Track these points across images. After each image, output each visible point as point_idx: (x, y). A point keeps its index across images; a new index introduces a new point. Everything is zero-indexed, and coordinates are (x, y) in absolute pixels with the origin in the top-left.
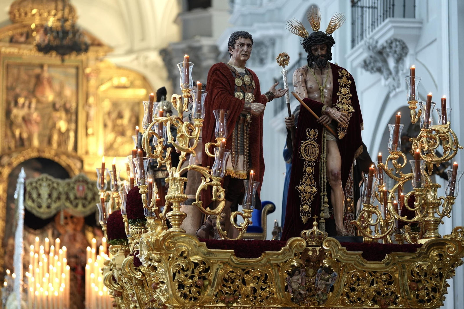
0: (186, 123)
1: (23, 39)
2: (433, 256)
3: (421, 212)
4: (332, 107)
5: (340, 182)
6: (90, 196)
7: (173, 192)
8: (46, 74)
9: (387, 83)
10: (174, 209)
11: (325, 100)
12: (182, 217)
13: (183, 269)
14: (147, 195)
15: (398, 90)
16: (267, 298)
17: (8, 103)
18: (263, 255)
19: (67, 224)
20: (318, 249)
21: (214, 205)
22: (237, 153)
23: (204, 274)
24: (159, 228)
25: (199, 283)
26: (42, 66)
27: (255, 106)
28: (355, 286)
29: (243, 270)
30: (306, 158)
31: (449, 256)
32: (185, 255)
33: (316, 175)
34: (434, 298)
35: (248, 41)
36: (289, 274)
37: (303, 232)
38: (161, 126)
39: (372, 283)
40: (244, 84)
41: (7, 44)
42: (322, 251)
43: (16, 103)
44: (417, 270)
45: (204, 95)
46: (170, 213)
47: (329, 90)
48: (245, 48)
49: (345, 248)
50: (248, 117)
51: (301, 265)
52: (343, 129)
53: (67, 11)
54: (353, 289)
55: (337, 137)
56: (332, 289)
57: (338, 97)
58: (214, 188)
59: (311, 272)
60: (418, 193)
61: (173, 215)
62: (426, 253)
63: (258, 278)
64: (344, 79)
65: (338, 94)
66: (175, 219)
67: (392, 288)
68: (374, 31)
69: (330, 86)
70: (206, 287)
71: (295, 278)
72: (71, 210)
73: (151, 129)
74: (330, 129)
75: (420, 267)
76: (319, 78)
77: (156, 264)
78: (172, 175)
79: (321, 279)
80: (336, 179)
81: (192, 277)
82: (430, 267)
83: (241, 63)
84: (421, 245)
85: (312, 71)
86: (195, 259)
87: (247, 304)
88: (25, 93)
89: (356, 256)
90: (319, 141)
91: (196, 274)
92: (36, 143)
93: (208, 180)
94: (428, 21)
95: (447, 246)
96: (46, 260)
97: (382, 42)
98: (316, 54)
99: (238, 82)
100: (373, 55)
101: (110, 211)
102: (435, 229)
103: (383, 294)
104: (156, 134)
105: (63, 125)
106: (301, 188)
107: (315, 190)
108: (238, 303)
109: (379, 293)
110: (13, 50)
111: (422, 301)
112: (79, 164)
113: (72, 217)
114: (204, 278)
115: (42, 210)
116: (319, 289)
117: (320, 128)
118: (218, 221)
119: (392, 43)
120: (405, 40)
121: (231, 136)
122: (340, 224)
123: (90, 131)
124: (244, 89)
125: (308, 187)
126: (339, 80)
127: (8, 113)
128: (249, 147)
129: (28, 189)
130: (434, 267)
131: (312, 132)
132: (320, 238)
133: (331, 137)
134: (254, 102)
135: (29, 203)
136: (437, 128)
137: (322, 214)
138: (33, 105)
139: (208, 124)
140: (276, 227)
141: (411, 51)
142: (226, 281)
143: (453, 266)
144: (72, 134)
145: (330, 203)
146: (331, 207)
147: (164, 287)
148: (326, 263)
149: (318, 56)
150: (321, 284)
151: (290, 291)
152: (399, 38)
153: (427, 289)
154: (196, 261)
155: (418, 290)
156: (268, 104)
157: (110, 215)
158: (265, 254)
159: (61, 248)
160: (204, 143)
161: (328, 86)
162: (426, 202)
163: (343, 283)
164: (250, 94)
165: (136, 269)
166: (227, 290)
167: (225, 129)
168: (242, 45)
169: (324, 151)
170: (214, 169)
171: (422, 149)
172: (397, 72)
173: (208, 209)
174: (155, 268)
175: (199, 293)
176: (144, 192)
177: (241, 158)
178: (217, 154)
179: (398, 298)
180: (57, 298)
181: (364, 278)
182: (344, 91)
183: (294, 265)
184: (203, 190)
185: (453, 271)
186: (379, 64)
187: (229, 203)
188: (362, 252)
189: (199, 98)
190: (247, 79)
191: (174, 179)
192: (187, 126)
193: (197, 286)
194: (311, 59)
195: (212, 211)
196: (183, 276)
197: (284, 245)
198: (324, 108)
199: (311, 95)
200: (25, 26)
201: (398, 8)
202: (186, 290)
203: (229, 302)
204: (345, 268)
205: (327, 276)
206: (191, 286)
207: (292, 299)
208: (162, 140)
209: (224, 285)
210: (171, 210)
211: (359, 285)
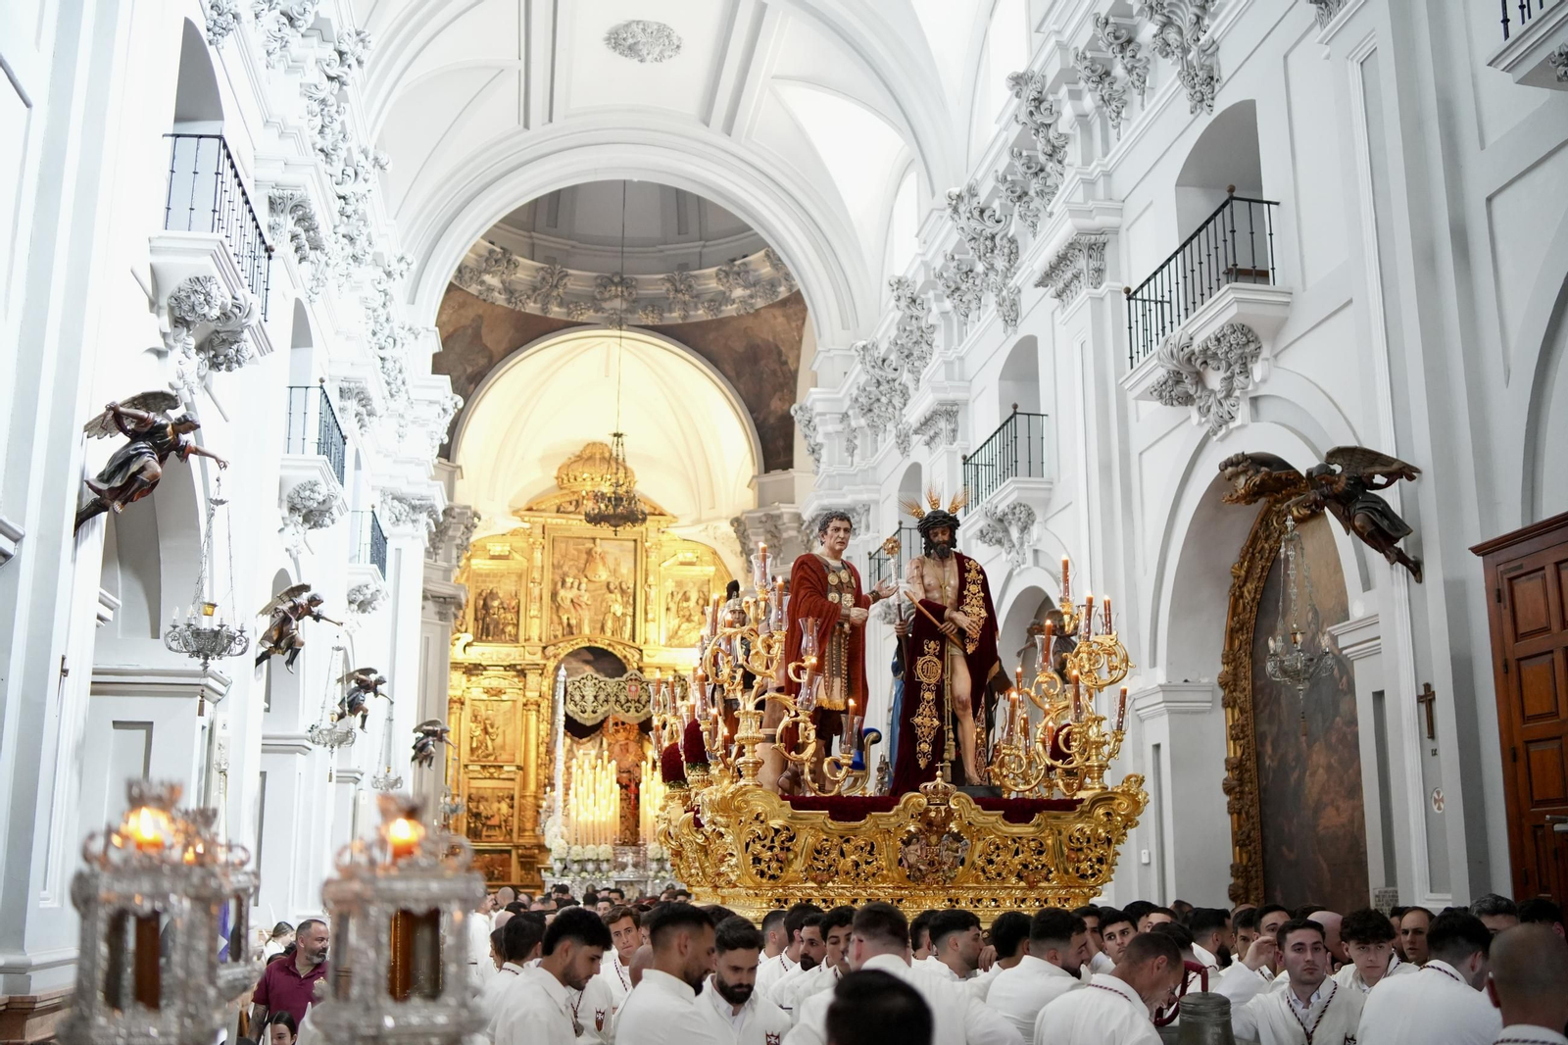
0: (763, 636)
1: (572, 508)
2: (1098, 815)
3: (1082, 754)
4: (958, 610)
5: (970, 711)
6: (644, 698)
7: (747, 729)
8: (598, 549)
9: (1009, 557)
10: (747, 755)
11: (949, 601)
12: (758, 765)
13: (759, 837)
14: (710, 733)
15: (1022, 567)
16: (874, 875)
17: (555, 584)
18: (868, 816)
19: (617, 731)
20: (942, 808)
21: (799, 748)
22: (832, 675)
23: (787, 844)
24: (726, 782)
25: (782, 856)
26: (594, 539)
27: (856, 613)
28: (994, 857)
29: (842, 837)
30: (924, 680)
31: (1119, 815)
32: (762, 818)
33: (939, 703)
34: (1100, 871)
35: (845, 525)
36: (903, 842)
37: (922, 786)
38: (729, 640)
39: (1017, 853)
40: (840, 581)
41: (555, 515)
42: (949, 812)
43: (564, 583)
44: (1077, 834)
45: (787, 599)
46: (741, 760)
47: (954, 588)
48: (841, 534)
49: (979, 807)
50: (847, 626)
51: (920, 830)
52: (973, 640)
53: (621, 474)
54: (991, 862)
55: (965, 650)
56: (962, 862)
57: (965, 597)
58: (802, 725)
59: (934, 839)
60: (1077, 730)
61: (745, 762)
62: (1089, 812)
63: (862, 849)
64: (973, 573)
65: (965, 593)
66: (747, 768)
67: (1043, 858)
68: (992, 494)
69: (954, 581)
70: (790, 863)
71: (912, 847)
72: (622, 716)
73: (715, 644)
74: (956, 640)
75: (1081, 830)
76: (939, 571)
77: (722, 830)
78: (744, 708)
79: (947, 849)
80: (965, 708)
81: (771, 848)
82: (1094, 831)
83: (837, 554)
84: (1081, 801)
85: (930, 562)
86: (776, 823)
87: (846, 883)
88: (573, 572)
89: (994, 817)
90: (941, 656)
91: (776, 844)
92: (586, 630)
93: (793, 713)
94: (1059, 481)
95: (1117, 802)
96: (591, 777)
97: (1002, 507)
98: (936, 540)
99: (832, 579)
100: (992, 523)
101: (666, 744)
102: (1100, 776)
103: (1031, 867)
104: (722, 651)
105: (618, 609)
106: (918, 720)
107: (936, 722)
108: (834, 882)
109: (1026, 866)
110: (561, 521)
111: (1083, 876)
112: (637, 656)
113: (623, 723)
114: (788, 849)
115: (586, 715)
116: (945, 863)
117: (942, 639)
118: (807, 770)
119: (1015, 508)
120: (1031, 505)
121: (824, 652)
122: (970, 770)
123: (650, 616)
124: (840, 588)
125: (927, 719)
126: (966, 575)
127: (554, 595)
128: (848, 666)
129: (569, 689)
130: (1100, 831)
131: (932, 644)
132: (946, 794)
133: (956, 652)
134: (855, 605)
135: (571, 706)
136: (1099, 641)
137: (946, 755)
138: (583, 586)
139: (792, 637)
140: (883, 762)
141: (1039, 519)
142: (819, 852)
143: (1124, 828)
144: (629, 620)
145: (956, 739)
146: (958, 745)
147: (734, 861)
148: (954, 827)
149: (939, 543)
150: (948, 856)
151: (906, 865)
152: (1023, 502)
153: (1090, 860)
154: (777, 827)
155: (1078, 861)
156: (872, 607)
157: (667, 749)
158: (872, 817)
159: (609, 762)
160: (787, 663)
161: (952, 582)
162: (1087, 741)
163: (977, 854)
164: (849, 596)
165: (697, 831)
166: (819, 865)
167: (816, 644)
168: (837, 529)
169: (947, 669)
170: (800, 699)
171: (1081, 667)
172: (1022, 544)
173: (793, 753)
174: (721, 835)
175: (781, 869)
176: (707, 730)
177: (838, 683)
178: (805, 678)
179: (1051, 872)
180: (605, 823)
181: (1006, 846)
182: (974, 588)
183: (909, 831)
184: (786, 728)
185: (1125, 834)
186: (1000, 535)
187: (822, 742)
188: (1002, 812)
189: (780, 604)
190: (844, 575)
191: (747, 713)
192: (764, 641)
193: (778, 860)
194: (930, 546)
195: (799, 756)
196: (759, 847)
197: (897, 803)
198: (947, 613)
199: (929, 595)
200: (574, 493)
201: (1022, 466)
202: (763, 866)
203: (822, 882)
204: (980, 834)
205: (955, 846)
206: (770, 860)
207: (908, 877)
208: (730, 658)
209: (815, 859)
210: (743, 755)
211: (998, 856)
